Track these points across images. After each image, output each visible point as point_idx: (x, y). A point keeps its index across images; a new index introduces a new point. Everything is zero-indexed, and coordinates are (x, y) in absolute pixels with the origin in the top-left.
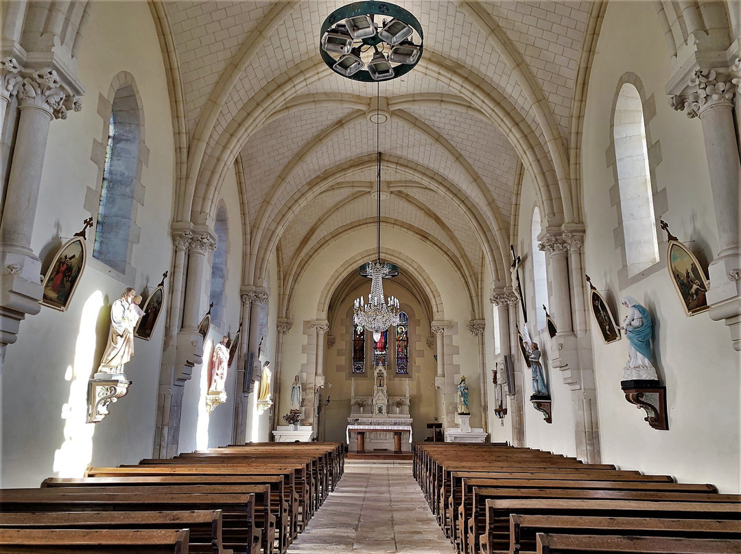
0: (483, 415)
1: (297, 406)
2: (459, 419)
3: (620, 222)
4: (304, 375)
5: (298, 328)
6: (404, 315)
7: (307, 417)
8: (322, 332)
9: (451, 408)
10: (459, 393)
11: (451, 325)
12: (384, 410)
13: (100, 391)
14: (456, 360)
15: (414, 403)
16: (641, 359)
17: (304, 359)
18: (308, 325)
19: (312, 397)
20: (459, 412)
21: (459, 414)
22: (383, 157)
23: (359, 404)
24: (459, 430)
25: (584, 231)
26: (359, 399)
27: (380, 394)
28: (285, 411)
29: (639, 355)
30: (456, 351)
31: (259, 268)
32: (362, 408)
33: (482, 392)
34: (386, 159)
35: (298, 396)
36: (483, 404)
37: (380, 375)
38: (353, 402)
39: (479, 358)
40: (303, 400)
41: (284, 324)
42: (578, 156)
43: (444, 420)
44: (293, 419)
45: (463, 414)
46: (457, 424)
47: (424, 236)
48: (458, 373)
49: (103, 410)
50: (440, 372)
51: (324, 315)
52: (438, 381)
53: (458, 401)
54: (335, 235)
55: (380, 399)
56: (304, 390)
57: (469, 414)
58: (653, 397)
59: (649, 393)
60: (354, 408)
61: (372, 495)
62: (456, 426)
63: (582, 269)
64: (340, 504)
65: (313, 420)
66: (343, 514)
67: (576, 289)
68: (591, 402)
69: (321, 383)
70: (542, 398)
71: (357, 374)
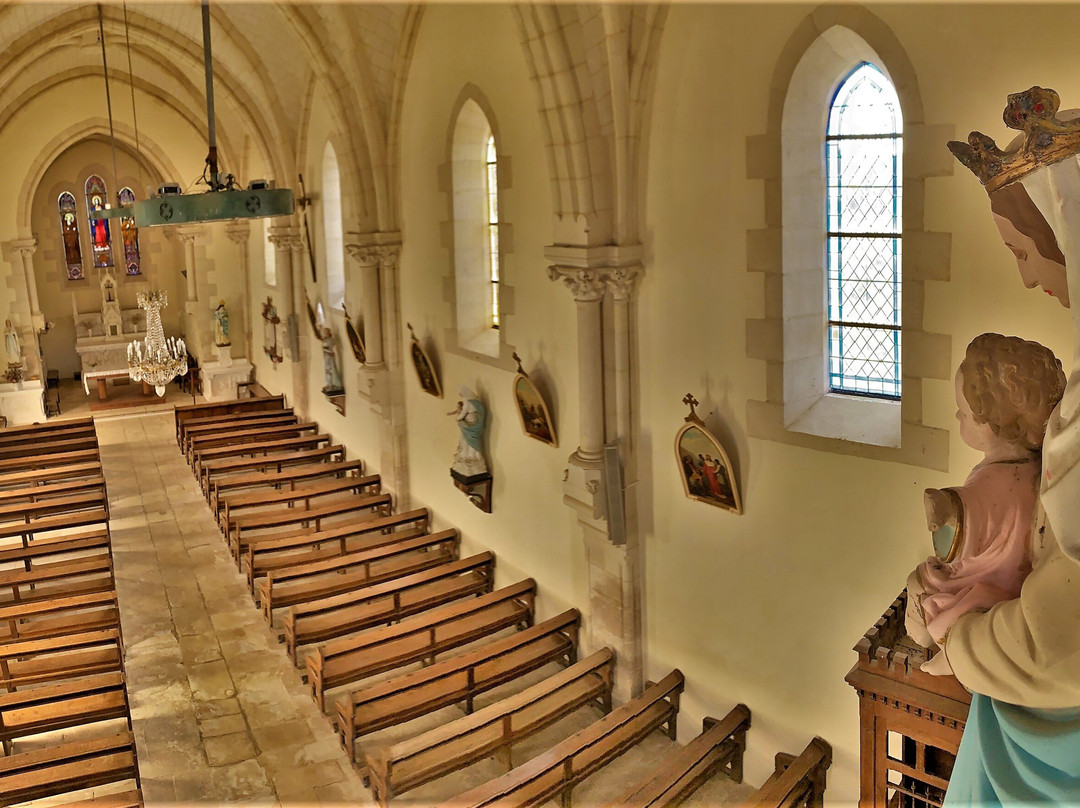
0: (247, 343)
1: (15, 359)
2: (217, 351)
4: (17, 317)
6: (129, 192)
7: (31, 367)
8: (29, 256)
9: (207, 338)
10: (217, 321)
11: (204, 233)
12: (119, 330)
14: (212, 276)
16: (472, 453)
17: (11, 295)
18: (8, 247)
19: (32, 343)
20: (218, 342)
21: (218, 346)
22: (104, 12)
23: (85, 325)
24: (218, 364)
25: (400, 243)
26: (85, 317)
27: (112, 310)
29: (471, 449)
30: (211, 266)
32: (90, 330)
33: (245, 316)
34: (110, 15)
35: (15, 345)
36: (246, 330)
37: (109, 286)
38: (77, 322)
39: (241, 274)
40: (22, 348)
44: (14, 376)
45: (222, 345)
46: (214, 356)
48: (214, 293)
50: (191, 294)
51: (28, 232)
52: (189, 307)
53: (216, 331)
55: (112, 316)
56: (21, 335)
57: (229, 345)
58: (481, 488)
59: (478, 486)
60: (80, 331)
61: (155, 518)
62: (214, 359)
63: (396, 289)
64: (132, 558)
65: (38, 370)
66: (146, 590)
67: (389, 315)
68: (402, 438)
69: (40, 324)
70: (336, 393)
71: (75, 280)
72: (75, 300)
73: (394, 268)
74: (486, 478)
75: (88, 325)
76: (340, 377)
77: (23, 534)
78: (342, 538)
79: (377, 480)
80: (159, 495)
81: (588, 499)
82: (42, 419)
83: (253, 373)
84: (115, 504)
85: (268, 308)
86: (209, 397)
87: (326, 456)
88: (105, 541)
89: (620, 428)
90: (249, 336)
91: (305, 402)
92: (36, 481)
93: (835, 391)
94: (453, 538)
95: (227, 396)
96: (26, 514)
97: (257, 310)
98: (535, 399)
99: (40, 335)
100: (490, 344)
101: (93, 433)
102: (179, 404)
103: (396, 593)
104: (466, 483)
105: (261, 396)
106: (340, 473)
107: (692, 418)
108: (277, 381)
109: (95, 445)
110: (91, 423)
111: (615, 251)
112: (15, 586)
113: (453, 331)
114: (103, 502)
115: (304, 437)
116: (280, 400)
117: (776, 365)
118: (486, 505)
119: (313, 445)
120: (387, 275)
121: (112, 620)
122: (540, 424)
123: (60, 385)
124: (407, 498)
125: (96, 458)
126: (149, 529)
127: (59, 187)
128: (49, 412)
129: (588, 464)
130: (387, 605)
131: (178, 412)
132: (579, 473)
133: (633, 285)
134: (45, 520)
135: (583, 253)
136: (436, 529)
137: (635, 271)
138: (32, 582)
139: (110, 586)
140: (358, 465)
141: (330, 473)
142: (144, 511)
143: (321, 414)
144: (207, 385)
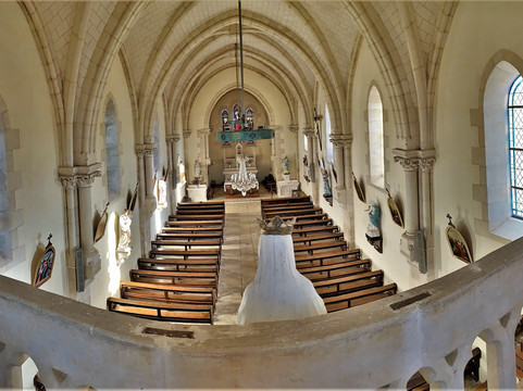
0: (297, 173)
1: (198, 175)
2: (284, 176)
3: (369, 155)
5: (194, 134)
6: (251, 110)
7: (203, 179)
8: (207, 136)
9: (280, 170)
10: (284, 164)
11: (279, 128)
13: (120, 255)
14: (282, 146)
15: (258, 158)
16: (374, 228)
17: (199, 150)
18: (200, 132)
19: (205, 170)
20: (285, 173)
24: (284, 182)
25: (351, 139)
26: (229, 160)
28: (192, 179)
29: (373, 226)
30: (283, 141)
31: (174, 124)
32: (230, 165)
35: (198, 170)
36: (297, 168)
37: (239, 148)
38: (225, 162)
39: (295, 145)
40: (200, 171)
41: (187, 133)
42: (350, 97)
43: (276, 177)
44: (196, 182)
46: (282, 178)
47: (263, 74)
49: (123, 261)
50: (273, 153)
51: (207, 126)
52: (272, 158)
53: (284, 168)
54: (211, 77)
56: (201, 166)
57: (289, 174)
58: (378, 243)
59: (377, 241)
60: (226, 165)
61: (244, 246)
62: (283, 180)
63: (350, 157)
64: (229, 262)
65: (206, 180)
66: (232, 275)
67: (347, 167)
68: (352, 218)
69: (209, 162)
70: (328, 197)
71: (226, 144)
72: (225, 152)
73: (350, 149)
74: (380, 239)
75: (229, 163)
76: (331, 190)
77: (186, 246)
78: (321, 259)
79: (342, 234)
80: (248, 236)
81: (408, 252)
82: (205, 200)
83: (300, 186)
84: (227, 239)
85: (305, 160)
86: (280, 196)
87: (325, 223)
88: (218, 253)
89: (425, 224)
90: (298, 170)
91: (317, 200)
92: (197, 225)
93: (514, 216)
94: (369, 263)
95: (287, 195)
96: (189, 238)
97: (301, 160)
98: (395, 208)
99: (209, 166)
100: (381, 183)
101: (223, 208)
102: (263, 198)
103: (338, 284)
104: (372, 240)
105: (302, 196)
106: (331, 231)
107: (450, 224)
108: (308, 190)
109: (223, 213)
110: (223, 204)
111: (420, 153)
112: (178, 265)
113: (369, 176)
114: (221, 237)
115: (317, 214)
116: (309, 198)
117: (485, 205)
118: (380, 250)
119: (320, 218)
120: (346, 152)
121: (214, 285)
122: (398, 218)
123: (215, 187)
124: (354, 244)
125: (222, 218)
126: (240, 250)
127: (222, 108)
128: (208, 198)
129: (409, 238)
130: (334, 289)
131: (262, 201)
132: (405, 241)
133: (432, 165)
134: (197, 241)
135: (404, 153)
136: (363, 258)
137: (432, 160)
138: (186, 265)
139: (216, 272)
140: (337, 228)
141: (327, 230)
142: (240, 242)
143: (323, 204)
144: (279, 190)
